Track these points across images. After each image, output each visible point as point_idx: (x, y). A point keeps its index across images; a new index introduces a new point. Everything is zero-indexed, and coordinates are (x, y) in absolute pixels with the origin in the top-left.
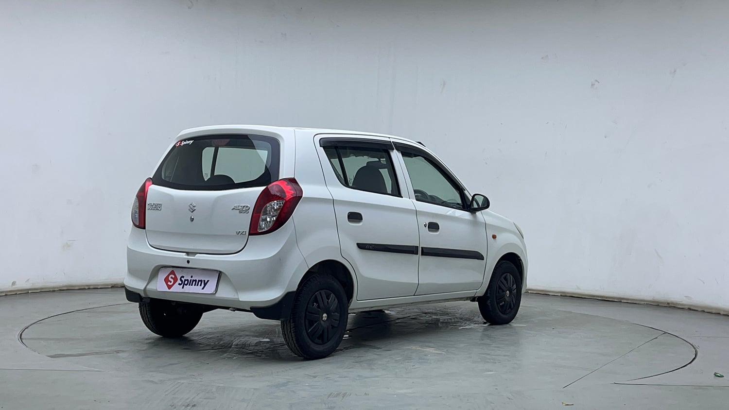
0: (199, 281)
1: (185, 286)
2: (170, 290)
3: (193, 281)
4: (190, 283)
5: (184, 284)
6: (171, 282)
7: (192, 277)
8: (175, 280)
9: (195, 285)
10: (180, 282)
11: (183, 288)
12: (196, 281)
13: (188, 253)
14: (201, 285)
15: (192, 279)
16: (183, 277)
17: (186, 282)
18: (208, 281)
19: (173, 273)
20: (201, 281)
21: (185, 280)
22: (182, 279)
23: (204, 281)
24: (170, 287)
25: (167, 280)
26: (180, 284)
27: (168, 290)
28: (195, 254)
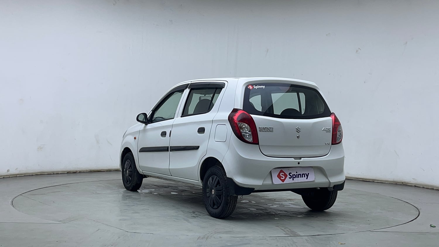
0: (302, 174)
1: (294, 178)
2: (284, 183)
3: (299, 175)
4: (297, 176)
5: (293, 177)
6: (283, 177)
7: (297, 172)
8: (286, 176)
9: (301, 177)
10: (290, 177)
11: (293, 180)
12: (300, 174)
13: (295, 158)
14: (305, 177)
15: (297, 174)
16: (291, 173)
17: (294, 176)
18: (308, 174)
19: (281, 171)
20: (304, 174)
21: (293, 175)
22: (290, 174)
23: (306, 174)
24: (283, 181)
25: (279, 176)
26: (289, 178)
27: (283, 183)
28: (300, 158)
